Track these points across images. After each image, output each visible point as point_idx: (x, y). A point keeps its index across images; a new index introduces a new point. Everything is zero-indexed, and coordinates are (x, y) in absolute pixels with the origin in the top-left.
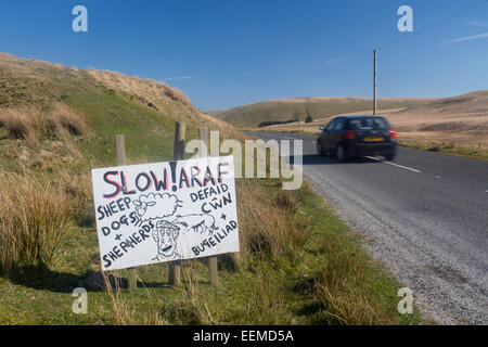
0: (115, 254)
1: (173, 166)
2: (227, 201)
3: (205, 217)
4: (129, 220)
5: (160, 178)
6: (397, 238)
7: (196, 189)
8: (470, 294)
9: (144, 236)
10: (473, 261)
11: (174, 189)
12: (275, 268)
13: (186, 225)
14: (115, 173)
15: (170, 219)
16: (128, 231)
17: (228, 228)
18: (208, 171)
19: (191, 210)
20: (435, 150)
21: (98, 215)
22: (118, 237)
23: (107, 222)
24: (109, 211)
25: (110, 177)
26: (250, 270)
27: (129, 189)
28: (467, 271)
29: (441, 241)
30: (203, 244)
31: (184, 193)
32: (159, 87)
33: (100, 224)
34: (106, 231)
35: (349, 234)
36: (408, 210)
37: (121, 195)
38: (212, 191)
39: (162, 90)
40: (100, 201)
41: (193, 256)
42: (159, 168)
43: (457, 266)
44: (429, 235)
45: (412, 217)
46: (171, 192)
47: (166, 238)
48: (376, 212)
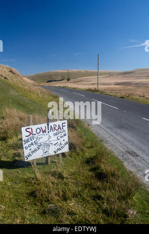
0: (29, 155)
1: (48, 125)
2: (65, 135)
3: (58, 141)
4: (34, 144)
5: (44, 129)
6: (115, 140)
7: (55, 132)
8: (140, 161)
9: (39, 149)
10: (140, 149)
11: (48, 132)
12: (78, 155)
13: (52, 144)
14: (29, 128)
15: (47, 142)
16: (33, 147)
17: (65, 144)
18: (59, 125)
19: (54, 139)
20: (123, 98)
21: (24, 143)
22: (30, 150)
23: (27, 145)
24: (28, 141)
25: (28, 130)
26: (70, 156)
27: (34, 133)
28: (139, 153)
29: (129, 141)
30: (57, 150)
31: (51, 133)
32: (7, 68)
33: (24, 146)
34: (26, 148)
35: (98, 139)
36: (116, 128)
37: (31, 136)
38: (60, 132)
39: (8, 70)
40: (24, 138)
41: (54, 154)
42: (44, 126)
43: (135, 151)
44: (125, 139)
45: (118, 131)
46: (47, 133)
47: (46, 149)
48: (105, 129)
